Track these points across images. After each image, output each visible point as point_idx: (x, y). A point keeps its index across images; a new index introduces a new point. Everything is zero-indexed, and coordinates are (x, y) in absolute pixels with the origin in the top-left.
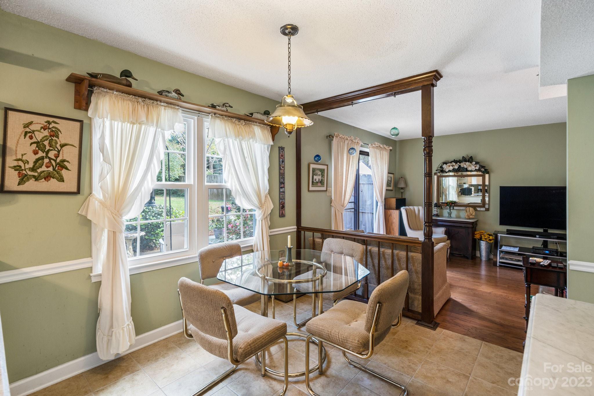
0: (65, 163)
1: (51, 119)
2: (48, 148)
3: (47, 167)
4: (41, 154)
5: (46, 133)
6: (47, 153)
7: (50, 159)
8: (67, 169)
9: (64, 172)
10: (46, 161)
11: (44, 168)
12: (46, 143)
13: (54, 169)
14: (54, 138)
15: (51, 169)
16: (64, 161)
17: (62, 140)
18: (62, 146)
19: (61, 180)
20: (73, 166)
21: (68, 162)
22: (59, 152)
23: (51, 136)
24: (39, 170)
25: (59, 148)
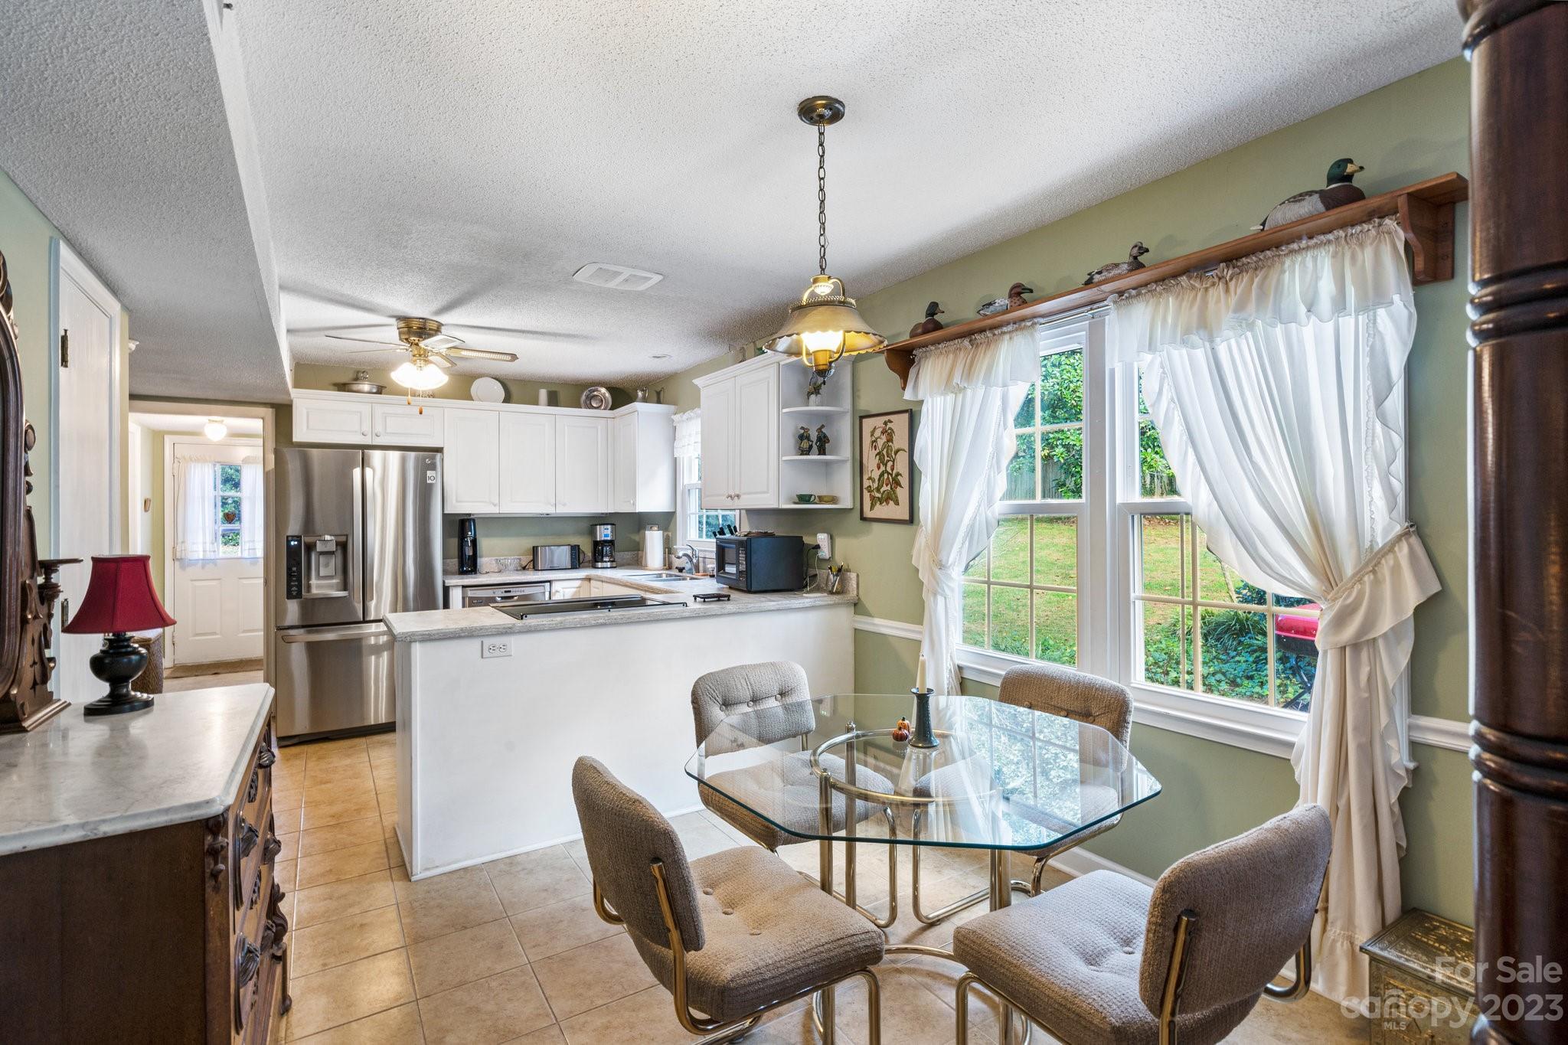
0: (899, 477)
1: (886, 418)
2: (886, 458)
3: (887, 485)
4: (883, 468)
5: (884, 438)
6: (886, 465)
7: (888, 473)
8: (901, 486)
9: (899, 489)
10: (886, 475)
11: (884, 488)
12: (885, 452)
13: (891, 488)
14: (890, 444)
15: (889, 488)
16: (898, 474)
17: (895, 445)
18: (896, 453)
19: (897, 503)
20: (904, 480)
21: (901, 475)
22: (893, 462)
23: (888, 441)
24: (882, 490)
25: (894, 456)
